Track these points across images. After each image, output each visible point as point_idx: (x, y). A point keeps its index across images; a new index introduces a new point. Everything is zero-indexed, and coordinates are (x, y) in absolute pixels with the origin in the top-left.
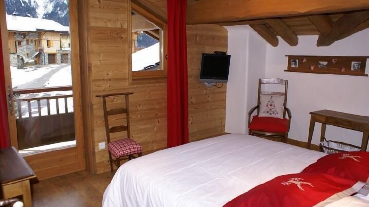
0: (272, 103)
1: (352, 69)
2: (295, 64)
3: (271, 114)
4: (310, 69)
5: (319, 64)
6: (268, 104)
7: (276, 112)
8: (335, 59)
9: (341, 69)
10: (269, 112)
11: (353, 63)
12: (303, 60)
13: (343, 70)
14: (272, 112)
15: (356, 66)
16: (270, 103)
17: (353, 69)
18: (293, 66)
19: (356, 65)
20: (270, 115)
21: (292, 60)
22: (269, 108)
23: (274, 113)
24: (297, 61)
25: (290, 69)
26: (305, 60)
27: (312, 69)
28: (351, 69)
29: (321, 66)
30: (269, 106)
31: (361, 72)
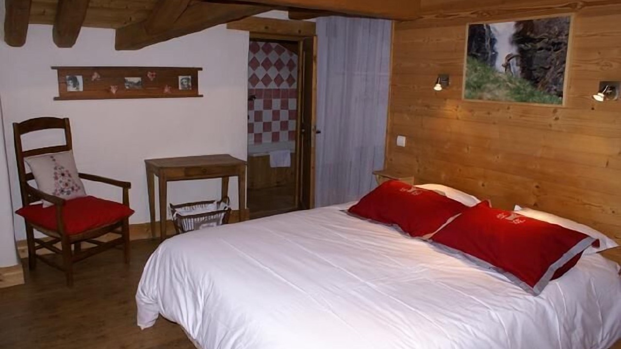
0: (63, 171)
1: (180, 88)
2: (76, 83)
3: (68, 193)
4: (108, 91)
5: (125, 81)
6: (55, 173)
7: (76, 185)
8: (152, 72)
9: (163, 89)
10: (66, 190)
11: (180, 78)
12: (91, 76)
13: (167, 90)
14: (70, 189)
15: (186, 82)
16: (58, 171)
17: (182, 88)
18: (71, 89)
19: (184, 80)
20: (68, 196)
21: (67, 77)
22: (61, 182)
23: (73, 189)
24: (80, 79)
25: (64, 96)
26: (96, 76)
27: (114, 91)
28: (178, 87)
29: (128, 86)
30: (61, 178)
31: (193, 91)
